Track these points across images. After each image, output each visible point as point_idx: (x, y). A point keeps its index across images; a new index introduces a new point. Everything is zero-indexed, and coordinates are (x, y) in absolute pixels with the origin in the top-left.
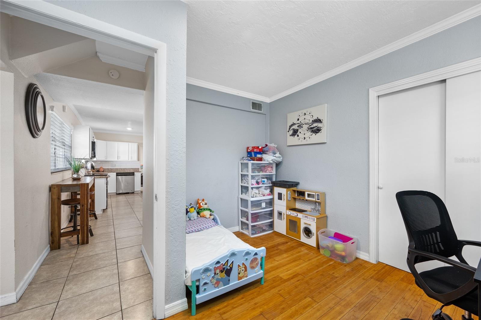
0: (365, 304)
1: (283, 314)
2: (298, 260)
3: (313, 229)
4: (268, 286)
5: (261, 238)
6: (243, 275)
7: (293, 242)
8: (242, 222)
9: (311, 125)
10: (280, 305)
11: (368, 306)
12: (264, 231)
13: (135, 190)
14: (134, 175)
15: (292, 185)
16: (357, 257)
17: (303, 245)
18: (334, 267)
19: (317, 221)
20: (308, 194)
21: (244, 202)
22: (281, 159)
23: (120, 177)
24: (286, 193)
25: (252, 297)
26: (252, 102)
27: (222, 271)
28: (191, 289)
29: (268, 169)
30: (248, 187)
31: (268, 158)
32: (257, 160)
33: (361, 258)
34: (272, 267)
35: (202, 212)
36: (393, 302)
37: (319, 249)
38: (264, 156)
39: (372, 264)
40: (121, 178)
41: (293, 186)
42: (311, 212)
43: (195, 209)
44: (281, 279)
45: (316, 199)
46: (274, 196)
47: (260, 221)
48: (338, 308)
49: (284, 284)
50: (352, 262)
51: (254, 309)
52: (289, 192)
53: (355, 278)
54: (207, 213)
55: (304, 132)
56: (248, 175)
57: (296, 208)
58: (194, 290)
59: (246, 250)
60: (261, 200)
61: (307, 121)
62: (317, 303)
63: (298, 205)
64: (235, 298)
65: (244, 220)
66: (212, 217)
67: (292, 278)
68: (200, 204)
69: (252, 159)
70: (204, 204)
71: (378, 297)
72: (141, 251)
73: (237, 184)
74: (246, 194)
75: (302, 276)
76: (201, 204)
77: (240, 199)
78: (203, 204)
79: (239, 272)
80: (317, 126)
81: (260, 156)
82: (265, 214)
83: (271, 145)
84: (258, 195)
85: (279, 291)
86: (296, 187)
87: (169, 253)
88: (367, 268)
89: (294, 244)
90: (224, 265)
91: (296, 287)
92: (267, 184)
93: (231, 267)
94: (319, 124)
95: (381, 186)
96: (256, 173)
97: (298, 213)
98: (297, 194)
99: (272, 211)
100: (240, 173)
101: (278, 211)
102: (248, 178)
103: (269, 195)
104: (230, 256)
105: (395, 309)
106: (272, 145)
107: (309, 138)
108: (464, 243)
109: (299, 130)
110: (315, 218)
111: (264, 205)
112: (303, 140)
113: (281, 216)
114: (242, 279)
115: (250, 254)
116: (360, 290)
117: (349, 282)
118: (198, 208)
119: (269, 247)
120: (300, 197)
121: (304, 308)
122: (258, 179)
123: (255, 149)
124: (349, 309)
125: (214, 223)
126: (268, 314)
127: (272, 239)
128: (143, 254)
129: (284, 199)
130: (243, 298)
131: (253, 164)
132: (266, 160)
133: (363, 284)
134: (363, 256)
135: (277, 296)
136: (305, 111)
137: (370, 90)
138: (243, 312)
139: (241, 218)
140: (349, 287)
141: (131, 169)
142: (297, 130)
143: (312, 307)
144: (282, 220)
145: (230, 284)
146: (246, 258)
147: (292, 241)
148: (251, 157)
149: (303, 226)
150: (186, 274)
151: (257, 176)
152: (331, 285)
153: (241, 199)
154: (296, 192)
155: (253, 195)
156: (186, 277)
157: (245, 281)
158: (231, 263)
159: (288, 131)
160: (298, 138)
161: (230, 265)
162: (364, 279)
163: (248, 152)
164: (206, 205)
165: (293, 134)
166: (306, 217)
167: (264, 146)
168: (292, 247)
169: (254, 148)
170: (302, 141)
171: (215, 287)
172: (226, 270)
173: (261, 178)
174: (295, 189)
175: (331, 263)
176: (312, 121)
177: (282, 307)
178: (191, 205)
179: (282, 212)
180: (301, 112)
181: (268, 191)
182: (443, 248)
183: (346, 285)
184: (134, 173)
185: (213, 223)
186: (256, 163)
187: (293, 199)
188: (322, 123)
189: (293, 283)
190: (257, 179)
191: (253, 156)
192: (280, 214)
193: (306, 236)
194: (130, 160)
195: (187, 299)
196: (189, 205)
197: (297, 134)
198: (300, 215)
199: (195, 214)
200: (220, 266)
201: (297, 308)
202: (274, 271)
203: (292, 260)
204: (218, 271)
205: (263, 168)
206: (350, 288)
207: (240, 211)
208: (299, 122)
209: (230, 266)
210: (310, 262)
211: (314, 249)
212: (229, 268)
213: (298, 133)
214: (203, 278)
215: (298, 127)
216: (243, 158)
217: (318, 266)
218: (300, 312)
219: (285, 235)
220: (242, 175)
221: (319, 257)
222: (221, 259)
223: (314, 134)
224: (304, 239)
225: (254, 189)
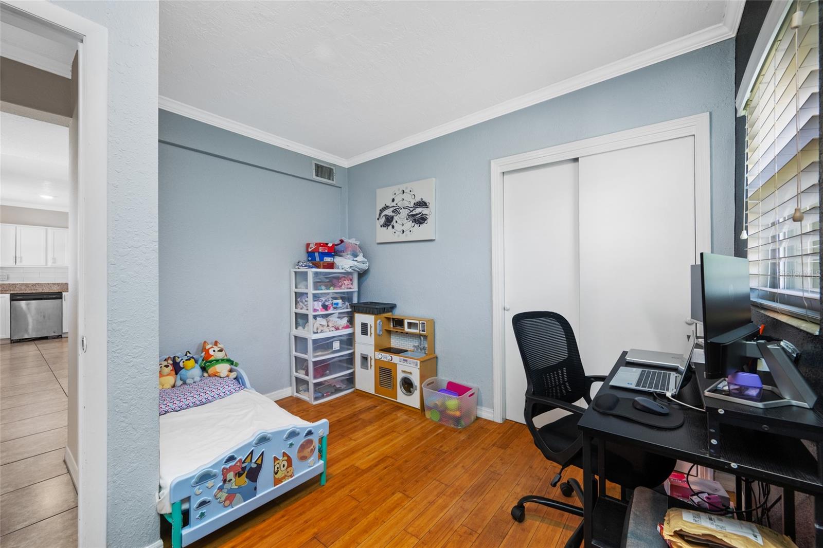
0: (479, 487)
1: (352, 530)
2: (391, 433)
3: (416, 379)
4: (332, 487)
5: (332, 403)
6: (283, 475)
7: (386, 404)
8: (297, 378)
9: (412, 211)
10: (350, 515)
11: (483, 490)
12: (338, 390)
13: (64, 332)
14: (61, 298)
15: (385, 308)
16: (478, 416)
17: (400, 407)
18: (443, 437)
19: (420, 367)
20: (408, 323)
21: (300, 342)
22: (367, 265)
23: (23, 304)
24: (373, 323)
25: (301, 511)
26: (315, 164)
27: (239, 475)
28: (170, 520)
29: (345, 282)
30: (308, 315)
31: (344, 263)
32: (325, 267)
33: (483, 417)
34: (344, 453)
35: (213, 366)
36: (518, 475)
37: (424, 411)
38: (338, 260)
39: (497, 423)
40: (27, 305)
41: (386, 310)
42: (413, 351)
43: (196, 362)
44: (356, 471)
45: (420, 331)
46: (354, 329)
47: (331, 374)
48: (440, 501)
49: (361, 478)
50: (469, 426)
51: (302, 531)
52: (378, 322)
53: (471, 449)
54: (223, 369)
55: (401, 220)
56: (307, 294)
57: (392, 346)
58: (176, 521)
59: (290, 427)
60: (334, 337)
61: (406, 204)
62: (410, 499)
63: (395, 342)
64: (269, 518)
65: (301, 375)
66: (234, 375)
67: (376, 465)
68: (207, 351)
69: (315, 266)
70: (216, 350)
71: (498, 472)
72: (65, 461)
73: (289, 309)
74: (304, 328)
75: (393, 458)
76: (211, 352)
77: (293, 338)
78: (214, 351)
79: (276, 469)
80: (421, 213)
81: (330, 260)
82: (340, 361)
83: (350, 241)
84: (325, 329)
85: (351, 491)
86: (391, 311)
87: (115, 456)
88: (490, 430)
89: (387, 408)
90: (244, 462)
91: (381, 479)
92: (343, 309)
93: (260, 463)
94: (423, 209)
95: (507, 307)
96: (322, 290)
97: (393, 356)
98: (392, 324)
99: (352, 355)
100: (294, 290)
101: (361, 354)
102: (307, 299)
103: (347, 327)
104: (256, 444)
105: (519, 485)
106: (353, 241)
107: (410, 231)
108: (592, 379)
109: (395, 217)
110: (419, 362)
111: (336, 345)
112: (400, 234)
113: (367, 362)
114: (282, 482)
115: (298, 434)
116: (475, 467)
117: (463, 456)
118: (203, 360)
119: (344, 417)
120: (397, 329)
121: (388, 512)
122: (326, 301)
123: (320, 248)
124: (458, 498)
125: (237, 386)
126: (326, 534)
127: (351, 404)
128: (67, 467)
129: (371, 334)
130: (283, 516)
131: (316, 274)
132: (340, 267)
133: (482, 456)
134: (485, 413)
135: (346, 500)
136: (403, 187)
137: (492, 163)
138: (280, 541)
139: (296, 372)
140: (461, 465)
141: (54, 284)
142: (392, 218)
143: (401, 507)
144: (368, 369)
145: (258, 496)
146: (290, 442)
147: (384, 403)
148: (313, 262)
149: (400, 376)
150: (160, 492)
151: (324, 295)
152: (435, 467)
153: (296, 337)
154: (392, 320)
155: (317, 329)
156: (160, 498)
157: (287, 484)
158: (260, 456)
159: (378, 219)
160: (394, 230)
161: (257, 460)
162: (483, 449)
163: (308, 252)
164: (221, 352)
165: (385, 224)
166: (404, 360)
167: (337, 242)
168: (383, 413)
169: (318, 245)
170: (399, 236)
171: (225, 507)
172: (249, 469)
173: (332, 298)
174: (389, 315)
175: (440, 431)
176: (415, 204)
177: (352, 517)
178: (188, 355)
179: (368, 355)
180: (397, 189)
181: (345, 321)
182: (570, 390)
183: (457, 462)
184: (62, 294)
185: (234, 386)
186: (323, 272)
187: (385, 333)
188: (428, 208)
189: (376, 474)
190: (324, 300)
191: (318, 259)
192: (365, 358)
193: (405, 392)
194: (50, 264)
195: (163, 541)
196: (185, 354)
197: (392, 223)
198: (396, 359)
199: (197, 371)
200: (235, 465)
201: (378, 514)
202: (347, 459)
203: (379, 436)
204: (231, 475)
205: (335, 281)
206: (463, 466)
207: (294, 358)
208: (394, 204)
209: (257, 462)
210: (408, 433)
211: (417, 413)
212: (254, 466)
213: (394, 223)
214: (198, 494)
215: (393, 212)
216: (298, 263)
217: (419, 439)
218: (381, 521)
219: (373, 393)
220: (298, 295)
221: (423, 424)
222: (236, 452)
223: (417, 226)
224: (402, 397)
225: (318, 319)
